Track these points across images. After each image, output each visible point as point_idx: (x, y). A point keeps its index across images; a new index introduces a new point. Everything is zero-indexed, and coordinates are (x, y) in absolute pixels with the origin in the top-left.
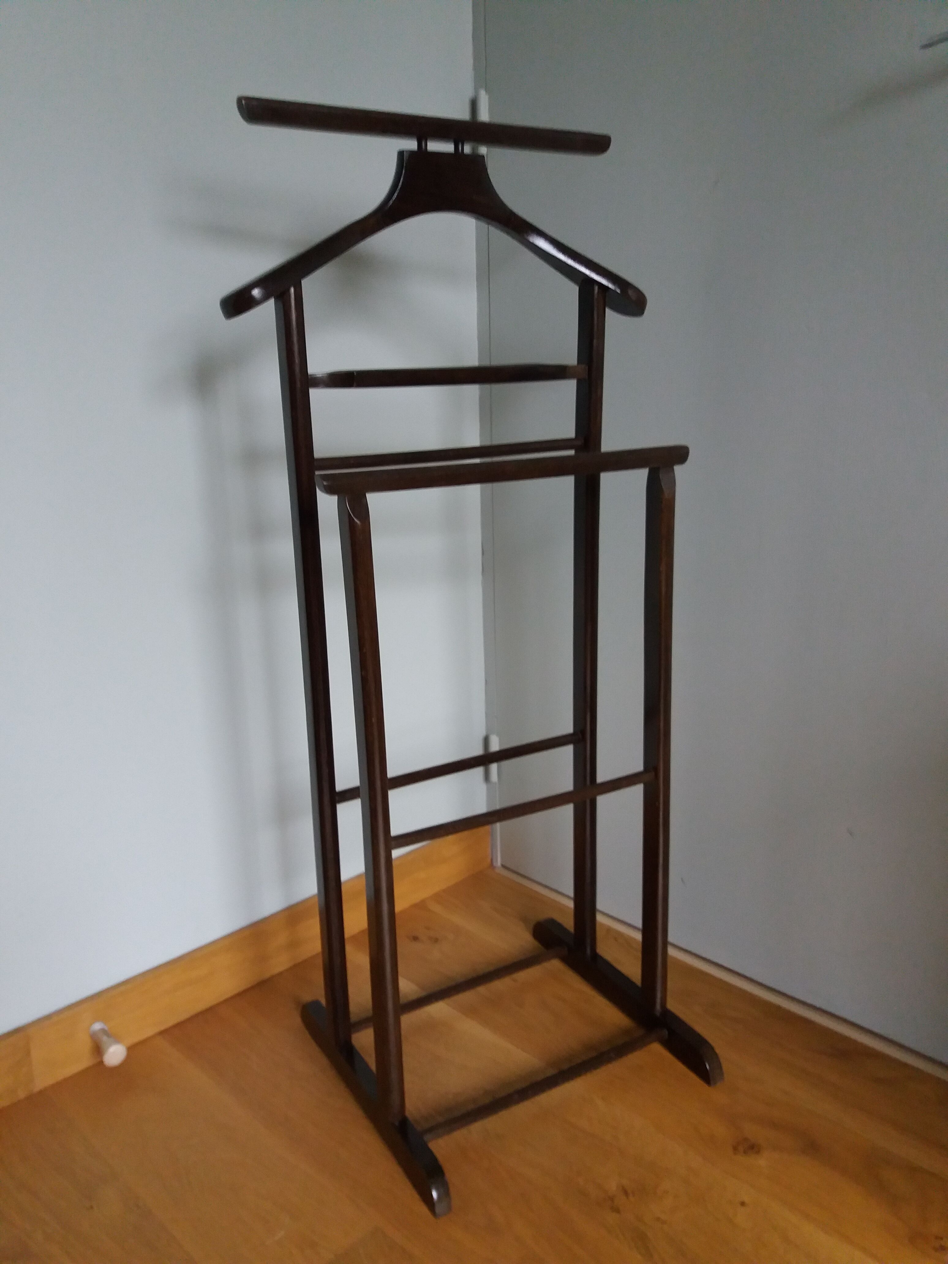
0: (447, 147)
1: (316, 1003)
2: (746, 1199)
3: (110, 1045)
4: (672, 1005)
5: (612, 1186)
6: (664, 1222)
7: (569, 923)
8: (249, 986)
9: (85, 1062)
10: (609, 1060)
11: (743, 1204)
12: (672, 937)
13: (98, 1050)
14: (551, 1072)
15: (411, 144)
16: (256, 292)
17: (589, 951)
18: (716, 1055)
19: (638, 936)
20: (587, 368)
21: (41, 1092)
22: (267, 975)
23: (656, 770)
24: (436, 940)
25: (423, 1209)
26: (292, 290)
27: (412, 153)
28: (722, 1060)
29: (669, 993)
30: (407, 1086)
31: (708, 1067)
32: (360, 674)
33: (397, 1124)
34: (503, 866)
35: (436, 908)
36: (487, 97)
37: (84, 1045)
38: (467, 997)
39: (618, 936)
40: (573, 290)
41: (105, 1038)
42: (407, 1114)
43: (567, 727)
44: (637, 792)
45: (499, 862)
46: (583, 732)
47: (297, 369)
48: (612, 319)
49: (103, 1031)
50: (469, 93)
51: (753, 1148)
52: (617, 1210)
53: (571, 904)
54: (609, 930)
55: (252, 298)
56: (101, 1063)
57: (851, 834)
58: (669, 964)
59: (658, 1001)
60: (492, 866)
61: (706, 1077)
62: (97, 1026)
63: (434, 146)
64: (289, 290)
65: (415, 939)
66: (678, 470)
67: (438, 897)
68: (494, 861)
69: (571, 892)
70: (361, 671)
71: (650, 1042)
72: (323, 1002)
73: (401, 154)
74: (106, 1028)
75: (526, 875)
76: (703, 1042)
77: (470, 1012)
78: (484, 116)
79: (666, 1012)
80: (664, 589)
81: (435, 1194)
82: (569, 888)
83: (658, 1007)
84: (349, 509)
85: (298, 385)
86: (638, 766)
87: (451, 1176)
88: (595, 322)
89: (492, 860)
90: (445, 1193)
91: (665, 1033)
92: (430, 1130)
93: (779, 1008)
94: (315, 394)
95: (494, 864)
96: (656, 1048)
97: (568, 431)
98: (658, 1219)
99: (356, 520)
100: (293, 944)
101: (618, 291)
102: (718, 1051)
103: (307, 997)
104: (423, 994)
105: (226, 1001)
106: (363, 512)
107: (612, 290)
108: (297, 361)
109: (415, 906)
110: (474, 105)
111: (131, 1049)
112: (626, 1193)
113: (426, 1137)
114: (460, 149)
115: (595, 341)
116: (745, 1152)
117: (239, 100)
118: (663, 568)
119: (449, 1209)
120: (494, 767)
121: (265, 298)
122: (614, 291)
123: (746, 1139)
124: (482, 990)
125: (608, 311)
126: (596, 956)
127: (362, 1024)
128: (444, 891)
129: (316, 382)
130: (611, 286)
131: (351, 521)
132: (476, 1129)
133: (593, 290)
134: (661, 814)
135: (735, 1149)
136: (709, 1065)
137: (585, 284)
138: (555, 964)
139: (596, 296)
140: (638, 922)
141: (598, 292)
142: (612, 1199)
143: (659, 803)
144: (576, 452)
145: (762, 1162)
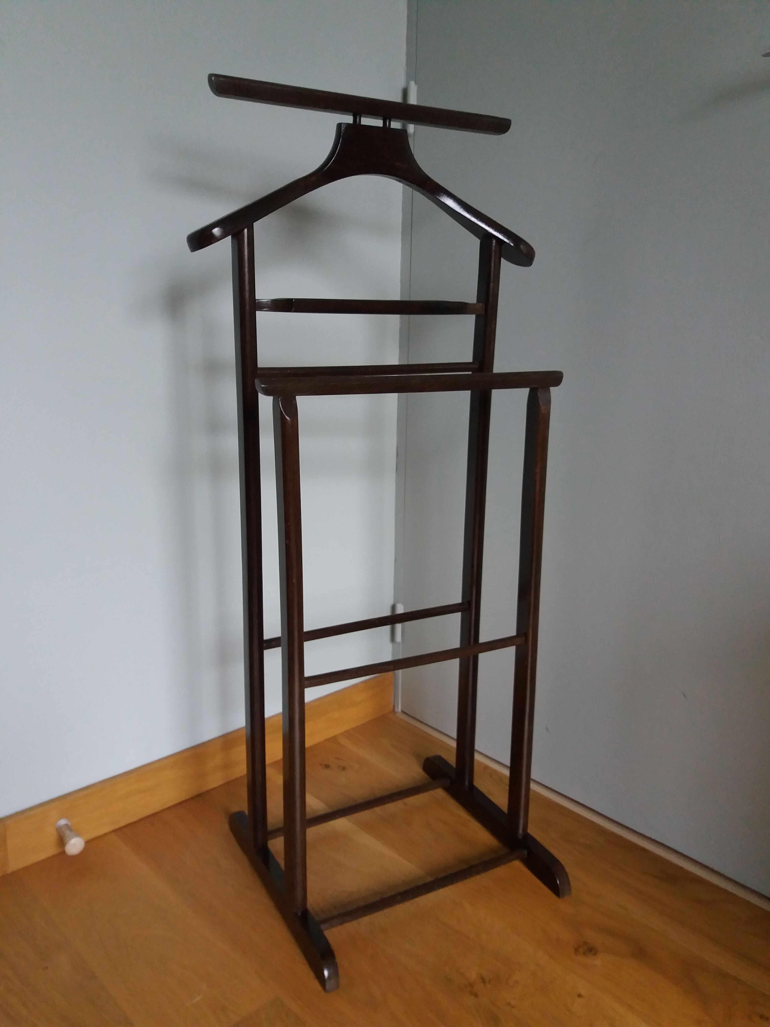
0: (378, 123)
1: (240, 814)
2: (583, 993)
3: (72, 838)
4: (532, 830)
5: (473, 975)
6: (513, 1007)
7: (452, 760)
8: (188, 797)
9: (51, 850)
10: (478, 873)
11: (580, 996)
12: (534, 775)
13: (62, 841)
14: (429, 879)
15: (348, 119)
16: (216, 231)
17: (467, 783)
18: (566, 873)
19: (507, 773)
20: (484, 305)
21: (14, 873)
22: (204, 790)
23: (526, 635)
24: (344, 769)
25: (317, 985)
26: (246, 230)
27: (348, 125)
28: (571, 879)
29: (529, 821)
30: (310, 884)
31: (558, 882)
32: (285, 543)
33: (299, 914)
34: (403, 712)
35: (345, 742)
36: (416, 87)
37: (50, 836)
38: (366, 815)
39: (493, 773)
40: (476, 242)
41: (68, 832)
42: (309, 906)
43: (457, 598)
44: (510, 653)
45: (399, 709)
46: (469, 603)
47: (247, 294)
48: (506, 267)
49: (66, 825)
50: (402, 84)
51: (591, 950)
52: (476, 995)
53: (454, 744)
54: (486, 768)
55: (212, 235)
56: (64, 852)
57: (684, 696)
58: (531, 797)
59: (521, 826)
60: (393, 711)
61: (556, 891)
62: (63, 822)
63: (366, 121)
64: (243, 230)
65: (327, 766)
66: (553, 390)
67: (347, 734)
68: (396, 707)
69: (454, 734)
70: (286, 540)
71: (513, 860)
72: (247, 812)
73: (339, 125)
74: (70, 824)
75: (421, 720)
76: (556, 861)
77: (368, 827)
78: (413, 100)
79: (527, 836)
80: (538, 488)
81: (326, 973)
82: (453, 732)
83: (521, 831)
84: (281, 406)
85: (247, 308)
86: (512, 631)
87: (340, 959)
88: (492, 268)
89: (394, 706)
90: (335, 973)
91: (526, 852)
92: (326, 921)
93: (620, 838)
94: (261, 317)
95: (396, 710)
96: (517, 864)
97: (467, 356)
98: (509, 1004)
99: (287, 417)
100: (226, 766)
101: (512, 245)
102: (568, 870)
103: (235, 809)
104: (329, 810)
105: (169, 808)
106: (292, 410)
107: (507, 243)
108: (247, 288)
109: (328, 740)
110: (405, 93)
111: (87, 843)
112: (483, 980)
113: (323, 927)
114: (388, 123)
115: (492, 284)
116: (584, 954)
117: (210, 76)
118: (538, 470)
119: (338, 986)
120: (399, 626)
121: (223, 236)
122: (509, 244)
123: (585, 943)
124: (378, 810)
125: (503, 260)
126: (472, 787)
127: (276, 832)
128: (353, 729)
129: (261, 306)
130: (506, 240)
131: (283, 419)
132: (365, 921)
133: (492, 243)
134: (529, 671)
135: (576, 950)
136: (559, 881)
137: (486, 238)
138: (440, 793)
139: (494, 248)
140: (507, 761)
141: (496, 245)
142: (471, 985)
143: (528, 663)
144: (472, 373)
145: (597, 961)
